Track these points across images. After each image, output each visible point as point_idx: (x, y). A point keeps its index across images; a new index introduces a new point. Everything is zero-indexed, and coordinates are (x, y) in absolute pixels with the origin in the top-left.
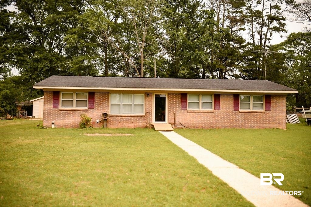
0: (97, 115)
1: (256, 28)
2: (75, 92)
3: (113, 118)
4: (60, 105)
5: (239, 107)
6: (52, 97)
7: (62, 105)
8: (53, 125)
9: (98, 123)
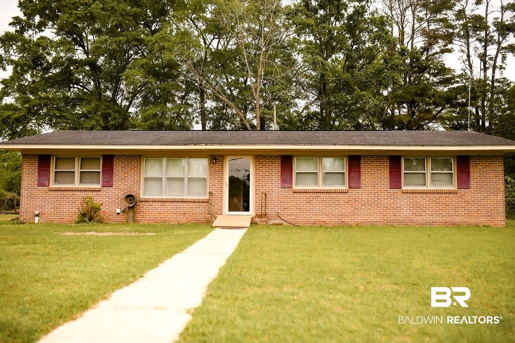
0: (117, 199)
1: (476, 48)
2: (79, 157)
3: (147, 204)
4: (51, 180)
5: (400, 183)
6: (36, 165)
7: (55, 181)
8: (37, 219)
9: (118, 214)
